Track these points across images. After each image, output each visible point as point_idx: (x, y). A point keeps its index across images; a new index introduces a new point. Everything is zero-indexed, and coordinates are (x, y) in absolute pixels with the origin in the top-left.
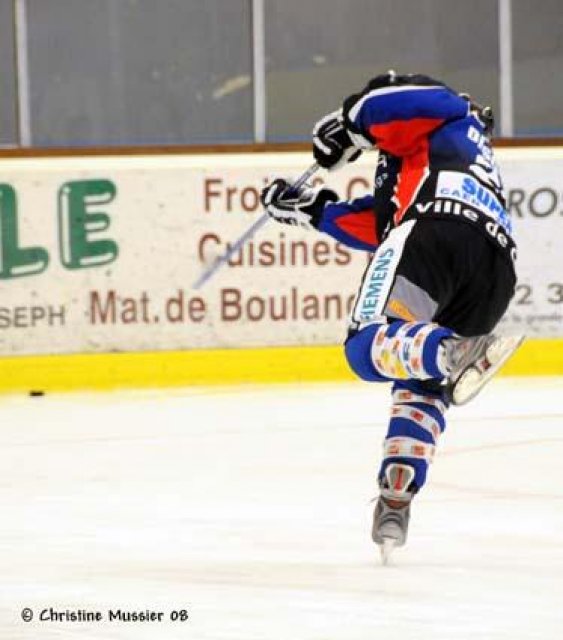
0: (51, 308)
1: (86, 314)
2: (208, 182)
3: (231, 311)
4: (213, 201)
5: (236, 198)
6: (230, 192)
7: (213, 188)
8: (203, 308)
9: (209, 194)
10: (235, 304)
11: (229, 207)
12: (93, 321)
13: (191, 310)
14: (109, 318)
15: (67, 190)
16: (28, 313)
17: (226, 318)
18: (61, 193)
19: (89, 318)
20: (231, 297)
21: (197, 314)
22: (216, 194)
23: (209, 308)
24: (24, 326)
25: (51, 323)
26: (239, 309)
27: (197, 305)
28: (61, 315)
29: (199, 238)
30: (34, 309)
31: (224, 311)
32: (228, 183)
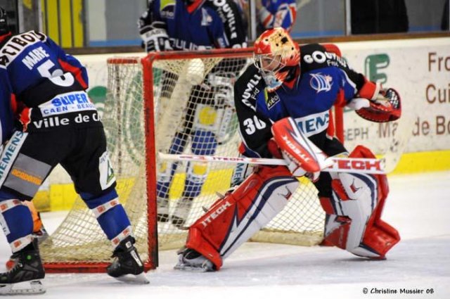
0: (362, 129)
1: (377, 132)
2: (431, 54)
3: (441, 129)
4: (432, 64)
5: (443, 63)
6: (440, 60)
7: (433, 58)
8: (428, 127)
9: (431, 61)
10: (442, 124)
11: (439, 69)
12: (380, 136)
13: (423, 128)
14: (387, 134)
15: (369, 60)
16: (352, 132)
17: (439, 133)
18: (366, 62)
19: (378, 135)
20: (440, 121)
21: (425, 131)
22: (434, 61)
23: (431, 127)
24: (351, 139)
25: (362, 138)
26: (444, 127)
27: (425, 126)
28: (366, 133)
29: (426, 86)
30: (356, 130)
31: (437, 129)
32: (439, 55)
